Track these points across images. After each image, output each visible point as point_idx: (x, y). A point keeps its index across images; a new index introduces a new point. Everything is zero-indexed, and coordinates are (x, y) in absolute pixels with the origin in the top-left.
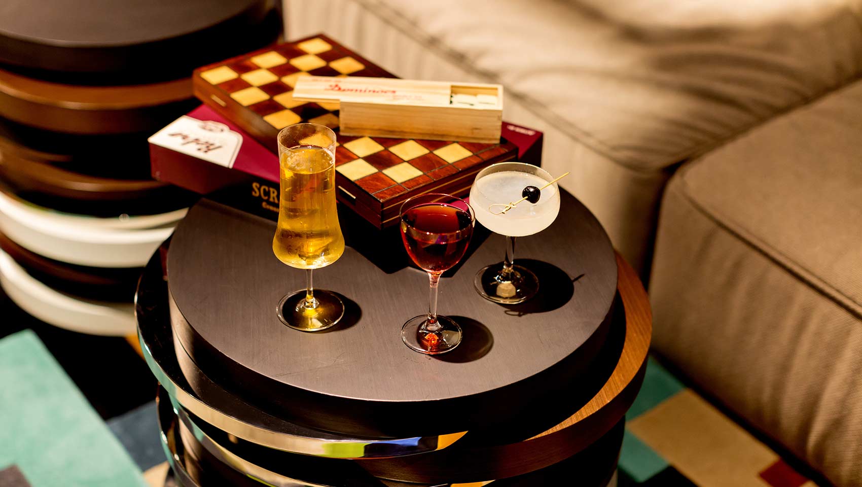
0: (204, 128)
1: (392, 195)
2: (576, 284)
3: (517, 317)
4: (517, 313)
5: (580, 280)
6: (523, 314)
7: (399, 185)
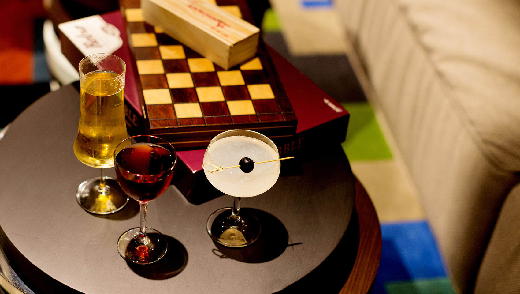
0: (103, 29)
1: (164, 125)
2: (288, 249)
3: (219, 257)
4: (221, 254)
5: (294, 246)
6: (225, 258)
7: (176, 119)
